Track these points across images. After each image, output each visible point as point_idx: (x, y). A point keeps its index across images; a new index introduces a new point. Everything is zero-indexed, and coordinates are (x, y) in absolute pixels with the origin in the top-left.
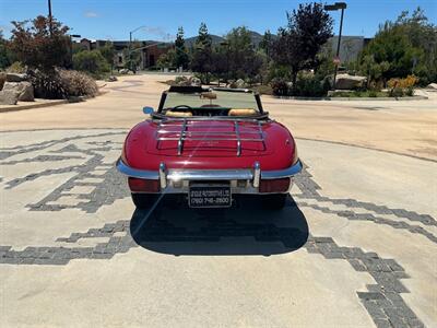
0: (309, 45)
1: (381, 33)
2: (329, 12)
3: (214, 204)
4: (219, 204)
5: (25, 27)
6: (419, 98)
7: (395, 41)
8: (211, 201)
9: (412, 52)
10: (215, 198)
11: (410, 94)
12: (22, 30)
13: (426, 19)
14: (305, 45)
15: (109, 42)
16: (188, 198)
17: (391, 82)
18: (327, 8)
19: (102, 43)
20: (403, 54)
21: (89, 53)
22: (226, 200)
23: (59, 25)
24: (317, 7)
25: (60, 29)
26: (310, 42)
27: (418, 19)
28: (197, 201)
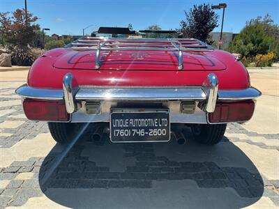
0: (202, 32)
1: (247, 27)
2: (214, 10)
3: (146, 137)
4: (153, 138)
5: (7, 17)
6: (276, 68)
7: (256, 32)
8: (141, 133)
9: (267, 40)
10: (147, 129)
11: (270, 65)
12: (5, 19)
13: (272, 21)
14: (199, 32)
15: (70, 36)
16: (110, 129)
17: (258, 57)
18: (213, 7)
19: (65, 37)
20: (261, 41)
21: (57, 42)
22: (163, 132)
23: (31, 15)
24: (206, 7)
25: (31, 18)
26: (202, 30)
27: (268, 21)
28: (122, 133)
